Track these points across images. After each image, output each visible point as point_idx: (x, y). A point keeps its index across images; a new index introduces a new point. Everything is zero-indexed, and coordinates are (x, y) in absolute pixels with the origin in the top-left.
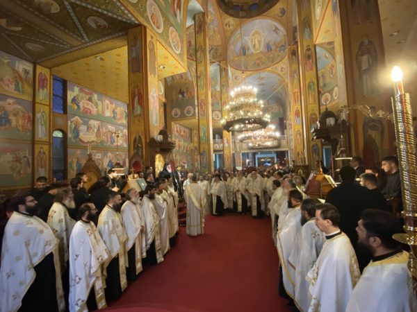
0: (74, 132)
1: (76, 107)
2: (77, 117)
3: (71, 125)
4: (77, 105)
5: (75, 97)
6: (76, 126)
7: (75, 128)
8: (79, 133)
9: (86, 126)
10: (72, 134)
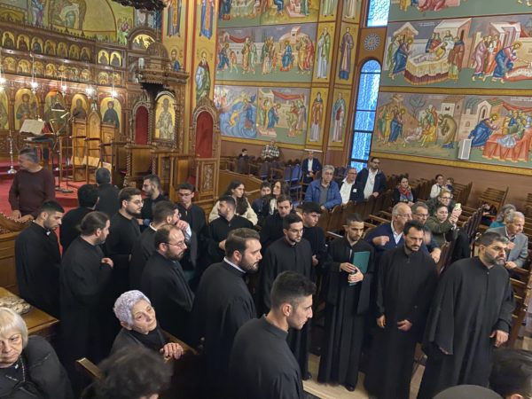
1: (409, 3)
7: (398, 51)
8: (406, 59)
9: (427, 41)
10: (392, 64)
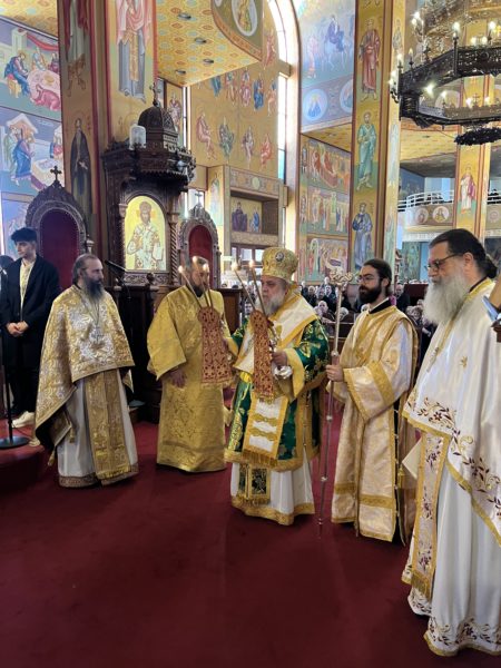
0: (16, 157)
1: (19, 89)
2: (22, 116)
3: (7, 137)
4: (20, 82)
5: (14, 59)
6: (19, 143)
7: (17, 147)
8: (29, 161)
9: (49, 144)
10: (13, 164)
